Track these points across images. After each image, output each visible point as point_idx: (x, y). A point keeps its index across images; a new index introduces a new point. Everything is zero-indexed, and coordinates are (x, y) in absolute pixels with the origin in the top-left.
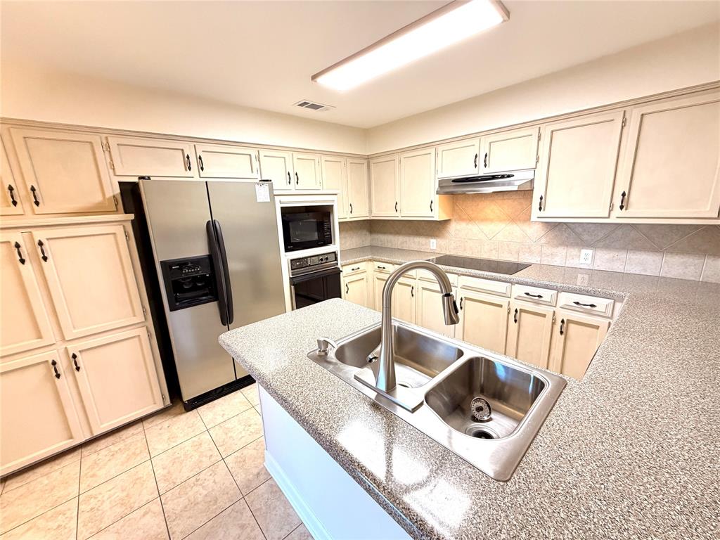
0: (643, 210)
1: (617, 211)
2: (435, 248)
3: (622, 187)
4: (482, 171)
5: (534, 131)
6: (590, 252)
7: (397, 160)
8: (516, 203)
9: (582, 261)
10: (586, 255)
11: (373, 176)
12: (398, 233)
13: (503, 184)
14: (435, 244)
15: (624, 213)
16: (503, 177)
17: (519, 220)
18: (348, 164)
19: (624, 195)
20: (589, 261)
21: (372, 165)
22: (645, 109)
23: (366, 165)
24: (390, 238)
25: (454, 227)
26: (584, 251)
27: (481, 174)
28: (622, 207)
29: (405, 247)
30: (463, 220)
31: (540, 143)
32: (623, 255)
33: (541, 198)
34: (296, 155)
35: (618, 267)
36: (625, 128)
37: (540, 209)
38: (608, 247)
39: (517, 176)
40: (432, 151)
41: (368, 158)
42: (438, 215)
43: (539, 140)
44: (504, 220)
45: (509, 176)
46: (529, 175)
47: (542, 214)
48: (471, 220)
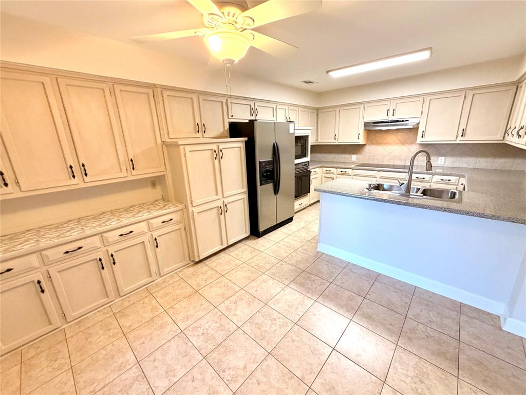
0: (472, 137)
1: (460, 138)
2: (355, 160)
3: (462, 127)
4: (391, 118)
5: (421, 99)
6: (443, 158)
7: (338, 112)
8: (405, 135)
9: (439, 163)
10: (441, 160)
11: (320, 119)
12: (330, 152)
13: (402, 125)
14: (355, 158)
15: (463, 138)
16: (403, 121)
17: (407, 143)
18: (309, 113)
19: (463, 130)
20: (443, 163)
21: (320, 114)
22: (474, 92)
23: (316, 113)
24: (325, 155)
25: (367, 148)
26: (440, 158)
27: (390, 119)
28: (462, 136)
29: (335, 160)
30: (374, 144)
31: (424, 105)
32: (459, 159)
33: (423, 132)
34: (290, 108)
35: (457, 165)
36: (466, 100)
37: (422, 137)
38: (452, 155)
39: (411, 121)
40: (362, 106)
41: (317, 109)
42: (361, 141)
43: (423, 103)
44: (398, 143)
45: (406, 121)
46: (417, 121)
47: (423, 139)
48: (378, 144)
